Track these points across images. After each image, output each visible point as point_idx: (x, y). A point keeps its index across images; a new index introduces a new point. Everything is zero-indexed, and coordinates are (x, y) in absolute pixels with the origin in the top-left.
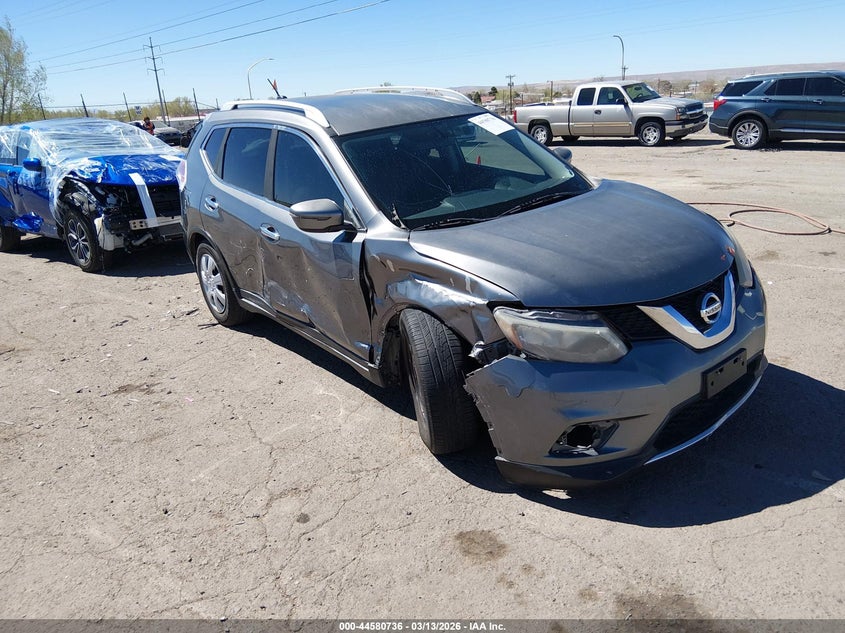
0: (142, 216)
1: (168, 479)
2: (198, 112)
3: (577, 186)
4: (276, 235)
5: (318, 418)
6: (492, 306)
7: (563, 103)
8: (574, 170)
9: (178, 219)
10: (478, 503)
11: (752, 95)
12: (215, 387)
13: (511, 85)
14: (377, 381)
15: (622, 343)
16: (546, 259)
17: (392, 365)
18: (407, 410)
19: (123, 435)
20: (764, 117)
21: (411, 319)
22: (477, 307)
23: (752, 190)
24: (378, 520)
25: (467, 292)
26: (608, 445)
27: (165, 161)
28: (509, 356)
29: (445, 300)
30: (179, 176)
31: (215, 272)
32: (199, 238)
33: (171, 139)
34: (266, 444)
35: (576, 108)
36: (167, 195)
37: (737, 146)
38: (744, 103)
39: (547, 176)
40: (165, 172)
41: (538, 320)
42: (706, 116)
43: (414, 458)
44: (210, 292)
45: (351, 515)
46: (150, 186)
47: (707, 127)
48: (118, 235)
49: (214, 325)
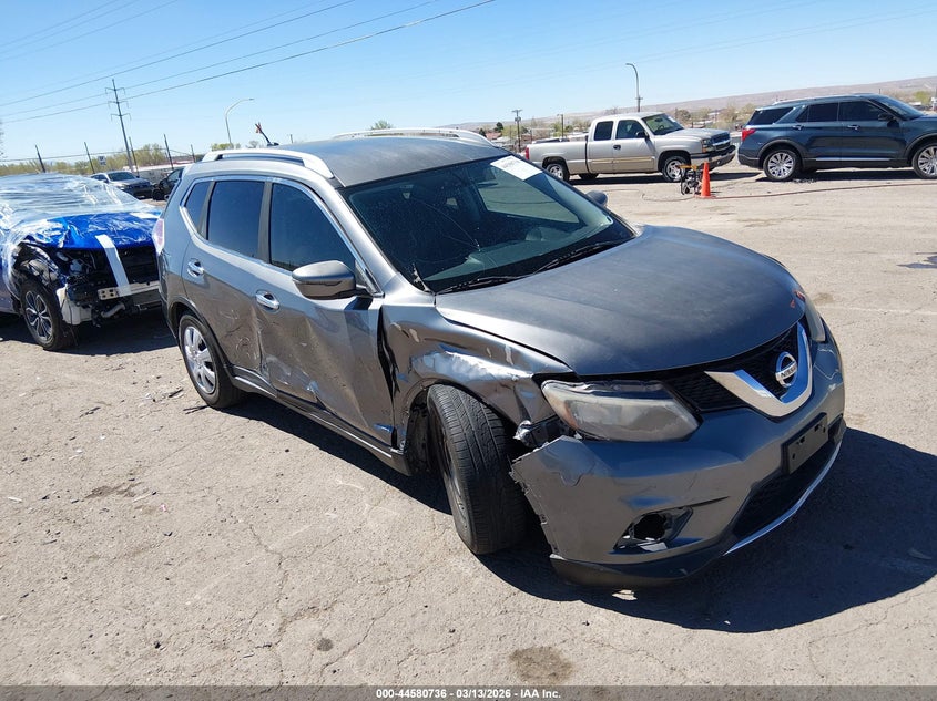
0: (113, 283)
1: (157, 603)
2: (170, 160)
3: (617, 234)
4: (274, 303)
5: (334, 516)
6: (539, 379)
7: (578, 139)
8: (612, 215)
9: (155, 285)
10: (532, 612)
11: (783, 122)
12: (207, 485)
13: (518, 120)
14: (402, 469)
15: (691, 416)
16: (595, 318)
17: (420, 450)
18: (440, 502)
19: (101, 550)
20: (798, 146)
21: (443, 397)
22: (520, 381)
23: (792, 226)
24: (416, 641)
25: (508, 364)
26: (683, 535)
27: (137, 219)
28: (563, 438)
29: (482, 374)
30: (155, 237)
31: (202, 347)
32: (181, 308)
33: (140, 191)
34: (272, 552)
35: (593, 143)
36: (141, 259)
37: (769, 179)
38: (775, 132)
39: (582, 224)
40: (138, 232)
41: (595, 394)
42: (734, 147)
43: (452, 560)
44: (196, 370)
45: (383, 637)
46: (121, 249)
47: (736, 158)
48: (85, 307)
49: (204, 407)
